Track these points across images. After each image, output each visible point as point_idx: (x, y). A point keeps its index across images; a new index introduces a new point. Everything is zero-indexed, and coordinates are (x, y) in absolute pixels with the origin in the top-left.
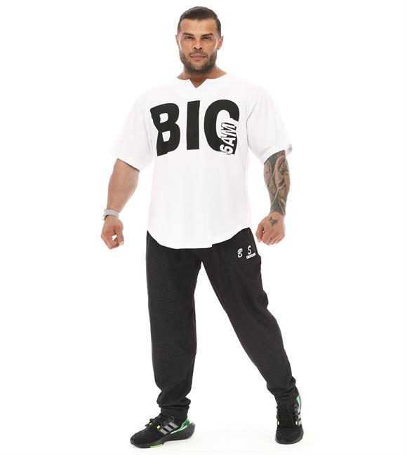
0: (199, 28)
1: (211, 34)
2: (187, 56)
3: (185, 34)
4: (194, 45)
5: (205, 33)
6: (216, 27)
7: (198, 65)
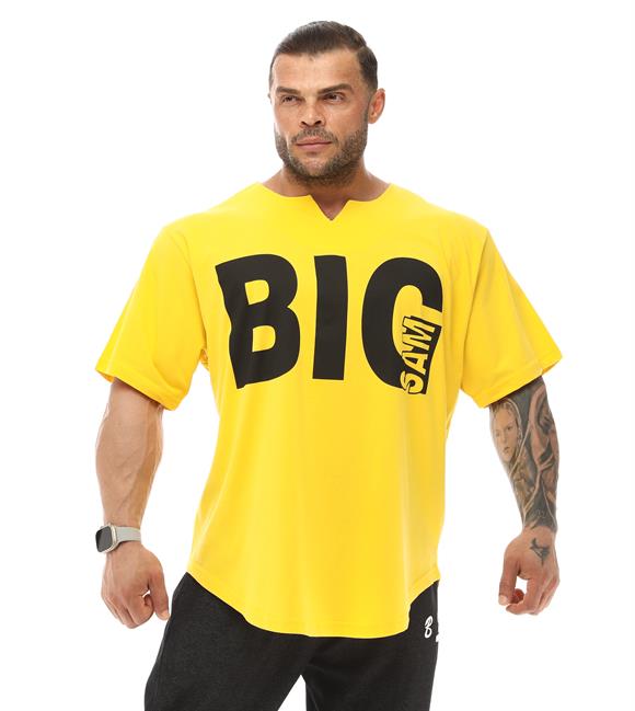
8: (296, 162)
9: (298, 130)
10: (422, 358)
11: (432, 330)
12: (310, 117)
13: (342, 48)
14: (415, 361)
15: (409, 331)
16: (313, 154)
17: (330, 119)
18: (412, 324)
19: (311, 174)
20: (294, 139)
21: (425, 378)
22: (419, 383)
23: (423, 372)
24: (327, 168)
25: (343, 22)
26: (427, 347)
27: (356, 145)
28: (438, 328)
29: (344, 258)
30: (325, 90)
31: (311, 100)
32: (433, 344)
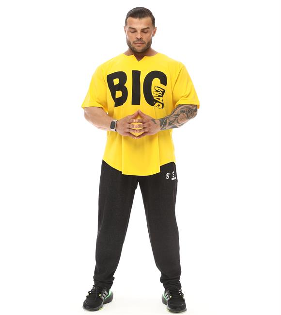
0: (139, 24)
1: (148, 28)
2: (132, 43)
3: (130, 28)
4: (136, 35)
5: (144, 27)
6: (151, 22)
7: (139, 49)
8: (134, 48)
9: (135, 40)
10: (161, 98)
11: (163, 91)
12: (139, 37)
13: (147, 16)
14: (159, 99)
15: (157, 91)
16: (139, 46)
17: (144, 37)
18: (157, 89)
19: (138, 51)
20: (134, 42)
21: (163, 104)
22: (161, 105)
23: (162, 102)
24: (142, 50)
25: (146, 7)
26: (161, 95)
27: (150, 43)
28: (164, 91)
29: (140, 72)
30: (144, 29)
31: (139, 32)
32: (163, 95)
